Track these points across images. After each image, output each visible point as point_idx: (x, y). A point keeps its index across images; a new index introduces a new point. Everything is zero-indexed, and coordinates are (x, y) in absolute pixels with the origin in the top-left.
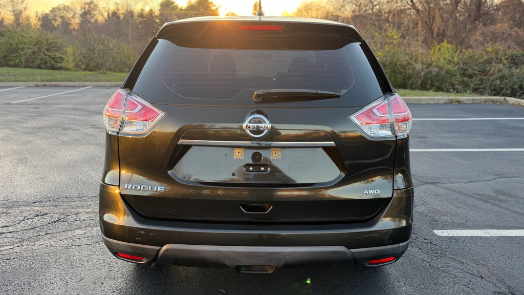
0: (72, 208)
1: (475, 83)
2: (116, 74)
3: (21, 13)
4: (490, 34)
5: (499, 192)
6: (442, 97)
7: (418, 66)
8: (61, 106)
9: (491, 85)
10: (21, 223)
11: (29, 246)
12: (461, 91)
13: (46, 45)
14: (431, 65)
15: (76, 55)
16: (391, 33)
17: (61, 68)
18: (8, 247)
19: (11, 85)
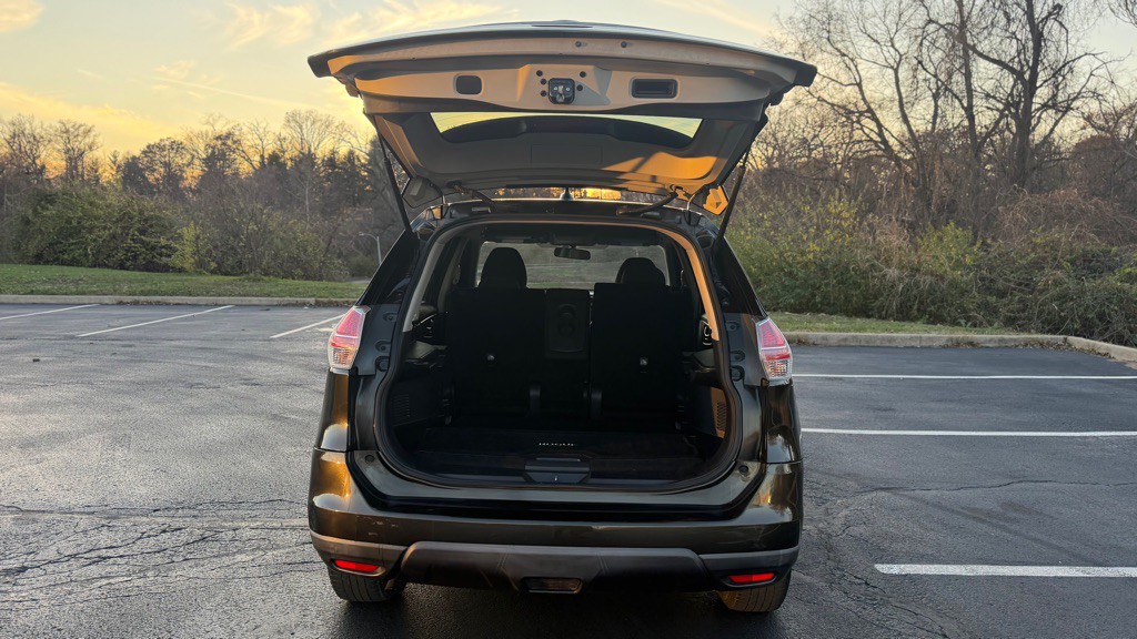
0: (225, 521)
1: (1011, 307)
2: (281, 281)
3: (82, 154)
4: (1042, 210)
5: (1011, 505)
6: (940, 334)
7: (893, 273)
8: (177, 343)
9: (1041, 312)
10: (138, 542)
11: (159, 579)
12: (981, 323)
13: (139, 221)
14: (918, 270)
15: (201, 243)
16: (836, 207)
17: (166, 269)
18: (121, 579)
19: (68, 301)
